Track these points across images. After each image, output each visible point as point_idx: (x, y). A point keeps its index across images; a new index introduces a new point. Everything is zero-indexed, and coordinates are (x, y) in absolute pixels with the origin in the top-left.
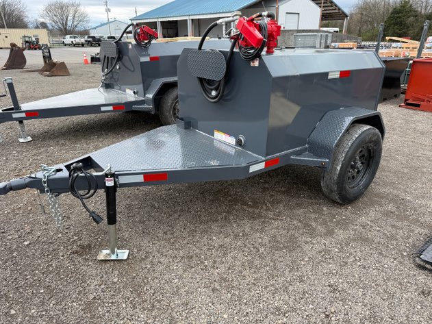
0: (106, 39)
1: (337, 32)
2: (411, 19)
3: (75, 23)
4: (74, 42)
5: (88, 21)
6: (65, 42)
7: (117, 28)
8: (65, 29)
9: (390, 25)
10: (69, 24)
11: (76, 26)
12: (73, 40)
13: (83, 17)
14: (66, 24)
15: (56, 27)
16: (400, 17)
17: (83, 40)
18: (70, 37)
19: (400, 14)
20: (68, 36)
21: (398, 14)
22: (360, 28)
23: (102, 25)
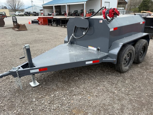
0: (32, 13)
1: (123, 9)
2: (150, 4)
3: (19, 7)
4: (20, 14)
5: (24, 6)
6: (16, 14)
7: (35, 8)
8: (15, 9)
9: (142, 6)
10: (16, 7)
11: (19, 8)
12: (19, 13)
13: (22, 5)
14: (15, 7)
15: (11, 8)
16: (146, 3)
17: (23, 13)
18: (18, 12)
19: (146, 2)
20: (17, 12)
21: (145, 2)
22: (130, 8)
23: (29, 7)
